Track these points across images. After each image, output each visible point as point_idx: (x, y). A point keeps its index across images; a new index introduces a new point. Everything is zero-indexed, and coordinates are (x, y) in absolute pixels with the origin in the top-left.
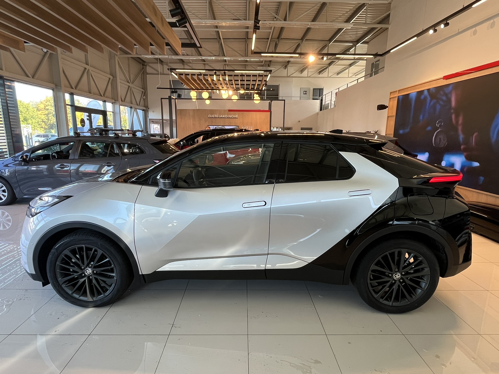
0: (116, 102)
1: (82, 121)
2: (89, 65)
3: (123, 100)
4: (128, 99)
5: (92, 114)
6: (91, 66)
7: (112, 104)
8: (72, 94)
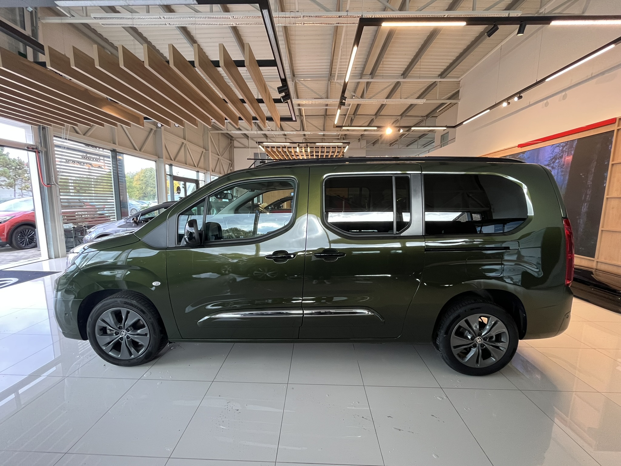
0: (207, 172)
1: (179, 189)
2: (186, 140)
3: (213, 171)
4: (217, 169)
5: (187, 183)
6: (187, 141)
7: (204, 174)
8: (171, 165)
